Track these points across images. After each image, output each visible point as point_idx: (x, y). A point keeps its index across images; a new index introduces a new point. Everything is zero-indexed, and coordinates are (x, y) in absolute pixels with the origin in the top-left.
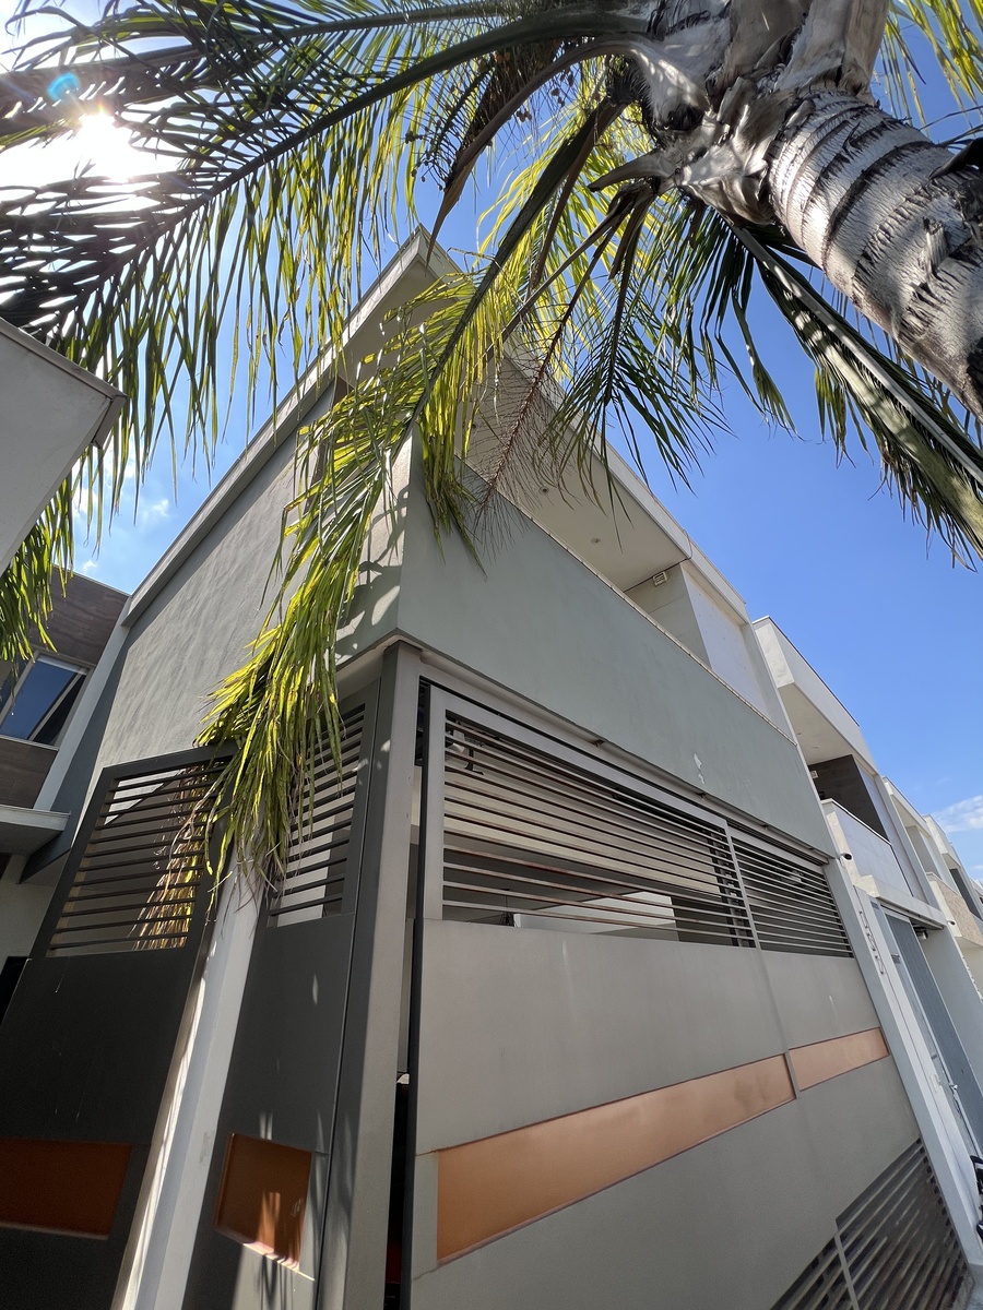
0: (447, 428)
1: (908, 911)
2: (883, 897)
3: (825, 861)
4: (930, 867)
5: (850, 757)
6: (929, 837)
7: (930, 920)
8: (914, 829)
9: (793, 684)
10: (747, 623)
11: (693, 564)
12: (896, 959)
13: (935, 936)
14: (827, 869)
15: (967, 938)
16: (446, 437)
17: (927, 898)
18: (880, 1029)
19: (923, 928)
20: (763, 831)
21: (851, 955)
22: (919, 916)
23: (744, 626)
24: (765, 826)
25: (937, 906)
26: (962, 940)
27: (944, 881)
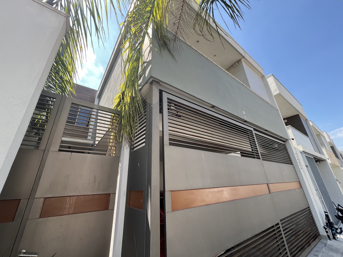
0: (161, 18)
1: (313, 155)
2: (304, 151)
3: (285, 141)
4: (323, 145)
5: (298, 115)
6: (324, 137)
7: (321, 158)
8: (319, 135)
9: (279, 94)
10: (264, 76)
11: (246, 59)
12: (307, 166)
13: (322, 163)
14: (286, 143)
15: (333, 163)
16: (161, 21)
17: (320, 152)
18: (299, 182)
19: (318, 160)
20: (265, 132)
21: (292, 164)
22: (317, 157)
23: (263, 77)
24: (266, 130)
25: (323, 154)
26: (331, 164)
27: (327, 149)
